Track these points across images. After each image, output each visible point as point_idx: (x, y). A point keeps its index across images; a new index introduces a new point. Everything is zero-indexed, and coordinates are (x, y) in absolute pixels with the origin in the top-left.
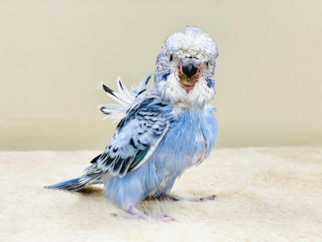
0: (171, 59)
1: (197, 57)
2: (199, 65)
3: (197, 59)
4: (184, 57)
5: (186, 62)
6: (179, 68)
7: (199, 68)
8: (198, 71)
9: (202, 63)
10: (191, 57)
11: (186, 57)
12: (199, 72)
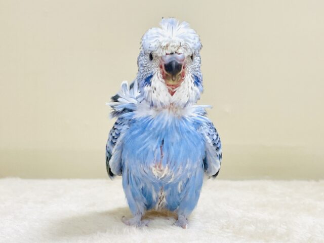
0: (151, 57)
1: (179, 52)
2: (183, 60)
3: (179, 54)
4: (164, 54)
5: (167, 59)
6: (161, 67)
7: (183, 63)
8: (182, 67)
9: (186, 57)
10: (172, 54)
11: (167, 54)
12: (184, 68)
